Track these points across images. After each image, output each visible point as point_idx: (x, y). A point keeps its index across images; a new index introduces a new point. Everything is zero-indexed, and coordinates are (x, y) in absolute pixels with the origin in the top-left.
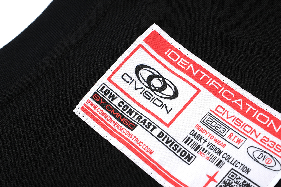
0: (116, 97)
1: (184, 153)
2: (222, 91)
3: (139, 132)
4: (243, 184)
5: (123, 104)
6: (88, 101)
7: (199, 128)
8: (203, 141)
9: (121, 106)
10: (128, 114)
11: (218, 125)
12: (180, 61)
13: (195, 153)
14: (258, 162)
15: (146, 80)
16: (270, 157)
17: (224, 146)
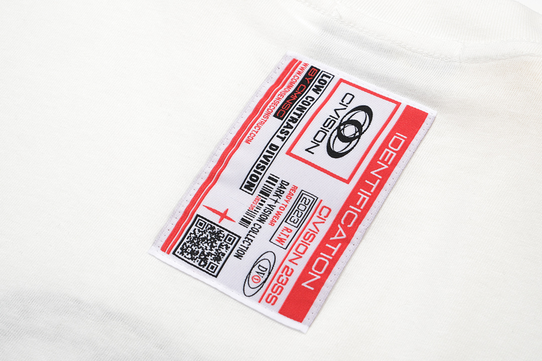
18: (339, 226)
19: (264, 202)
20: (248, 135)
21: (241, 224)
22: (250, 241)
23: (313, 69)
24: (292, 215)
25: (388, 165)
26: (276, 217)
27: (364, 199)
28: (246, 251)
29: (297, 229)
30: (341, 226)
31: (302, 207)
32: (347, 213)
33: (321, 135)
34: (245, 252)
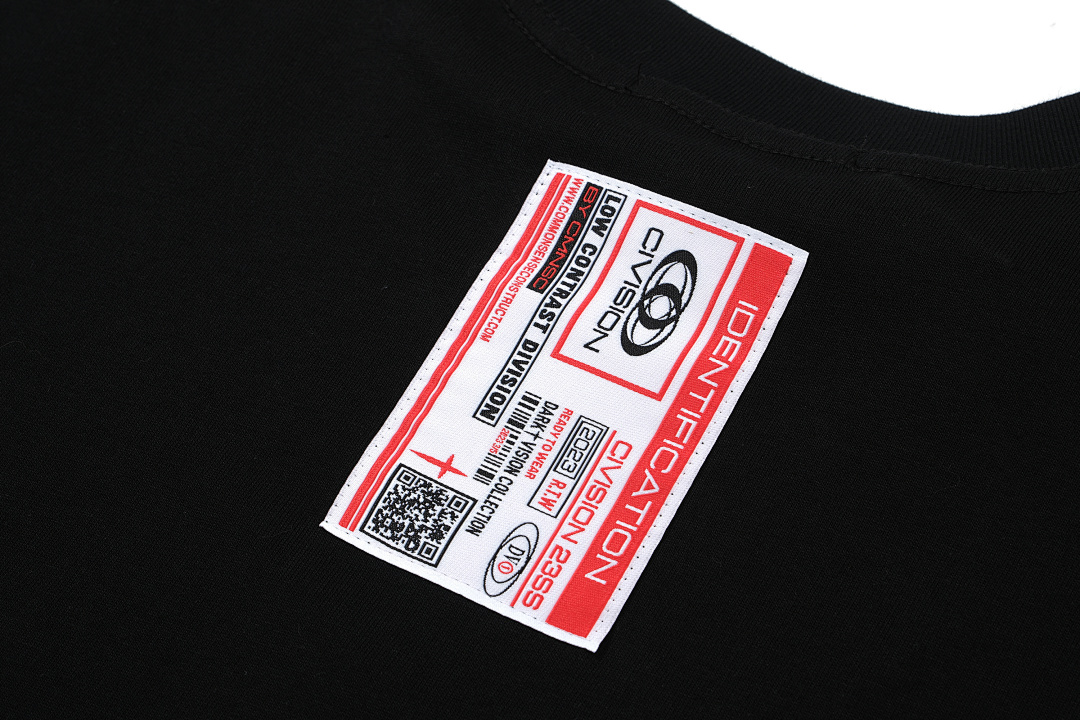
0: (602, 235)
1: (499, 399)
2: (672, 447)
3: (528, 301)
4: (441, 525)
5: (591, 254)
6: (578, 182)
7: (565, 416)
8: (535, 431)
9: (584, 251)
10: (569, 271)
11: (582, 454)
12: (732, 341)
13: (503, 422)
14: (501, 547)
15: (662, 282)
16: (516, 569)
17: (531, 476)
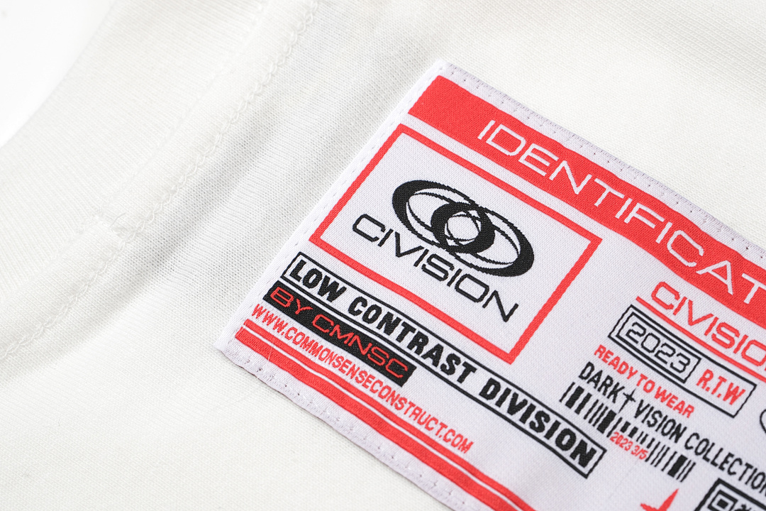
18: (700, 272)
19: (627, 424)
20: (448, 446)
21: (685, 476)
22: (731, 460)
23: (272, 296)
24: (668, 367)
25: (560, 161)
26: (671, 401)
27: (640, 212)
28: (756, 470)
29: (704, 359)
30: (703, 268)
31: (651, 342)
32: (672, 252)
33: (467, 285)
34: (758, 472)
